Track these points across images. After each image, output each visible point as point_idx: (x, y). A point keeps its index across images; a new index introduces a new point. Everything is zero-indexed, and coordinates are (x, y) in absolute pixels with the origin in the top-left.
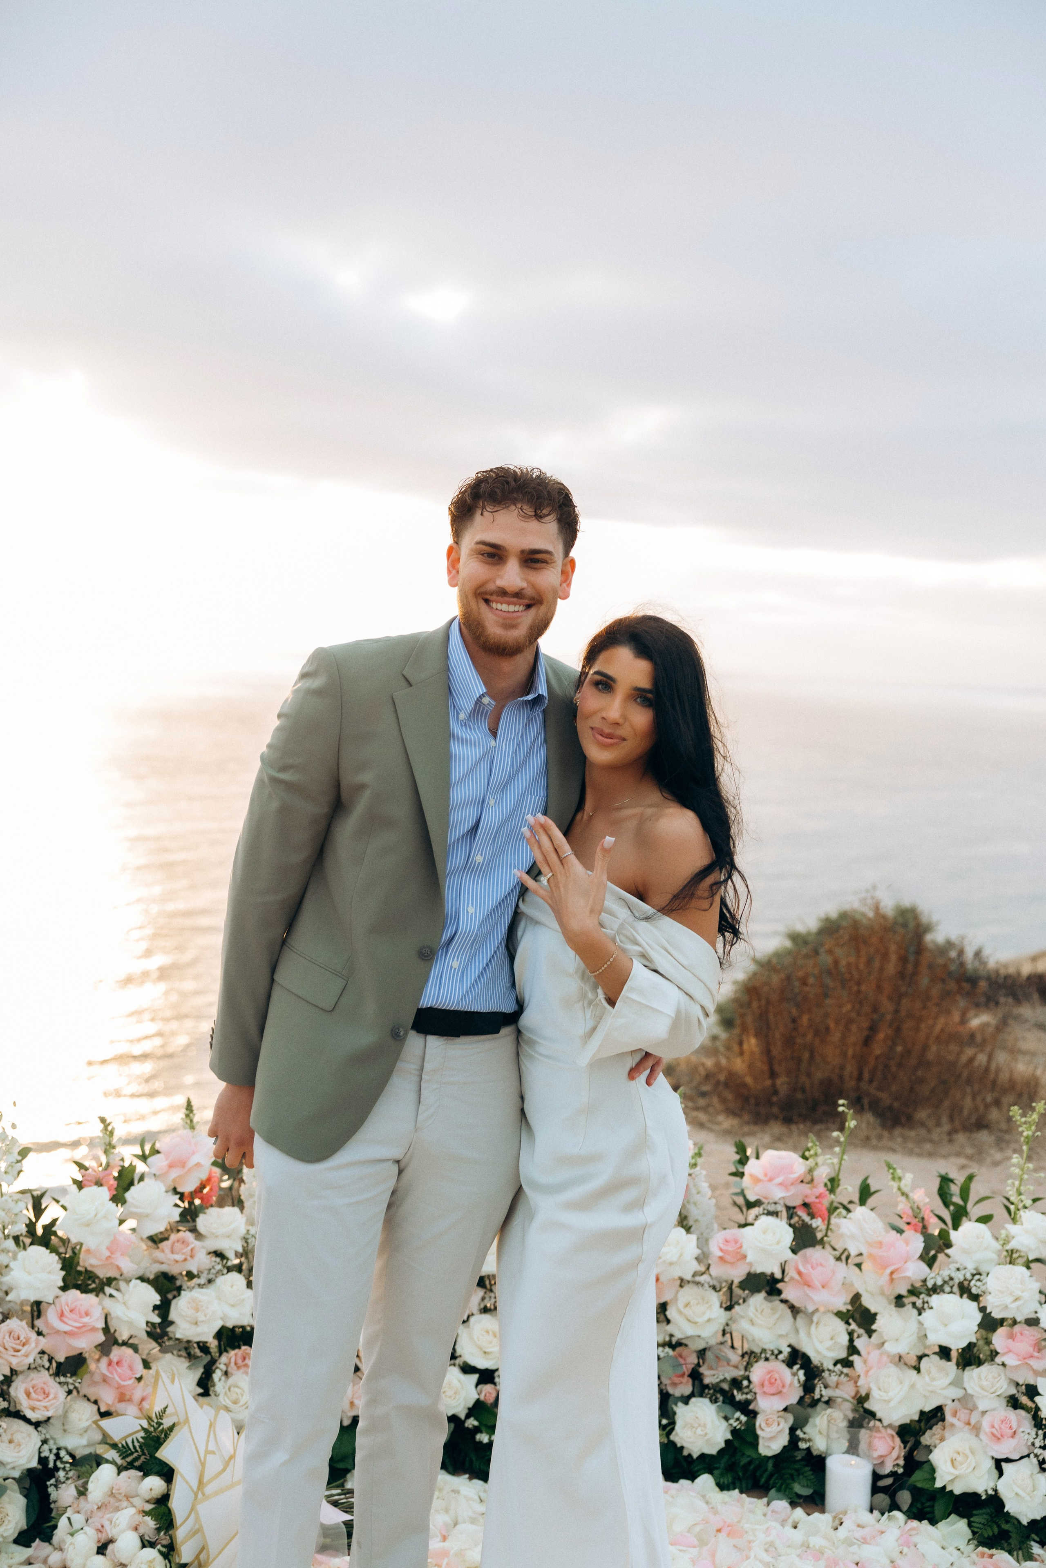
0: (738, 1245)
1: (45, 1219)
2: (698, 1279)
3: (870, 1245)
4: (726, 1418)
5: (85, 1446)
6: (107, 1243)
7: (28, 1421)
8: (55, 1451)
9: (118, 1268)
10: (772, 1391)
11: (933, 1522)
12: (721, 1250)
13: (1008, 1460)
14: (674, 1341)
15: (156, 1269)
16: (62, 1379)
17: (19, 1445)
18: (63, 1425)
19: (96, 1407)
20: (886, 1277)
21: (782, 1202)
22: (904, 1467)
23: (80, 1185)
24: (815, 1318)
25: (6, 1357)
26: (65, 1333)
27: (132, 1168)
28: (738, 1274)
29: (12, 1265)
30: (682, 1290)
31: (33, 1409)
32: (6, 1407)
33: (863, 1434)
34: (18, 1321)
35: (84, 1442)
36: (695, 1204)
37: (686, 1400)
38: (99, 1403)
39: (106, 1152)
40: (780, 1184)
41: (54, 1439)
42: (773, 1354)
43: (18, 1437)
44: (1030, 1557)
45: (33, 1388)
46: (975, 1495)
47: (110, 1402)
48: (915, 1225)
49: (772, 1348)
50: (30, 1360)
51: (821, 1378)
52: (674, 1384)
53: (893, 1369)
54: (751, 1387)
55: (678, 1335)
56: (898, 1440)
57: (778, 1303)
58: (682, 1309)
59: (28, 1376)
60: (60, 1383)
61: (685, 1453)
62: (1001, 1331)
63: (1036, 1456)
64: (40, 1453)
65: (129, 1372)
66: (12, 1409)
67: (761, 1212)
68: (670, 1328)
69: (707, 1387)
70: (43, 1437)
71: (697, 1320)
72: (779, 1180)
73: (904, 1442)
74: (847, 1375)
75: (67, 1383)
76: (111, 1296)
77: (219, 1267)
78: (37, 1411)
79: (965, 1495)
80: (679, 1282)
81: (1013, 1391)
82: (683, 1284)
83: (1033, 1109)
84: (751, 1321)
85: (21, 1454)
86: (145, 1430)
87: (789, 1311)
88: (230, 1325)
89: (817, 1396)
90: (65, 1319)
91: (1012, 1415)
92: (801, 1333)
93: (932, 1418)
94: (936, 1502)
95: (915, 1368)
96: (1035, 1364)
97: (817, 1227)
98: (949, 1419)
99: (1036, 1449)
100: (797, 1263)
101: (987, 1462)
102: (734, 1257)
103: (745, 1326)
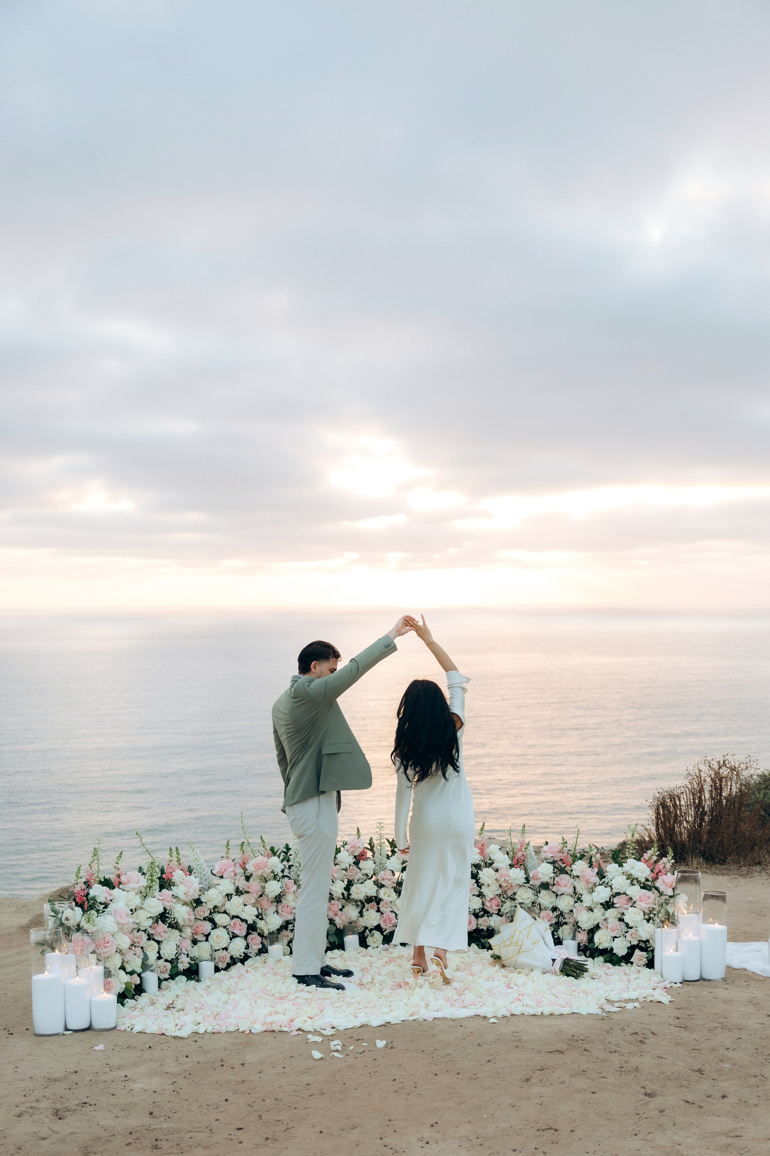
0: (537, 874)
2: (524, 884)
3: (582, 872)
10: (547, 920)
12: (533, 875)
13: (616, 937)
14: (517, 905)
15: (346, 877)
20: (584, 882)
21: (552, 859)
22: (588, 943)
24: (562, 896)
28: (538, 883)
30: (520, 889)
33: (577, 934)
36: (529, 862)
40: (551, 853)
42: (547, 908)
44: (620, 966)
46: (607, 949)
48: (596, 865)
49: (547, 906)
51: (563, 916)
53: (586, 911)
54: (540, 919)
57: (551, 892)
58: (519, 895)
62: (617, 897)
71: (523, 898)
72: (550, 852)
73: (588, 935)
74: (571, 914)
77: (366, 878)
79: (603, 949)
80: (519, 886)
81: (620, 916)
84: (542, 898)
87: (554, 895)
88: (369, 895)
89: (560, 921)
91: (618, 923)
92: (557, 901)
93: (597, 927)
94: (596, 952)
95: (592, 911)
96: (625, 906)
97: (565, 867)
98: (600, 925)
99: (624, 933)
100: (557, 879)
101: (610, 938)
102: (537, 877)
103: (540, 900)
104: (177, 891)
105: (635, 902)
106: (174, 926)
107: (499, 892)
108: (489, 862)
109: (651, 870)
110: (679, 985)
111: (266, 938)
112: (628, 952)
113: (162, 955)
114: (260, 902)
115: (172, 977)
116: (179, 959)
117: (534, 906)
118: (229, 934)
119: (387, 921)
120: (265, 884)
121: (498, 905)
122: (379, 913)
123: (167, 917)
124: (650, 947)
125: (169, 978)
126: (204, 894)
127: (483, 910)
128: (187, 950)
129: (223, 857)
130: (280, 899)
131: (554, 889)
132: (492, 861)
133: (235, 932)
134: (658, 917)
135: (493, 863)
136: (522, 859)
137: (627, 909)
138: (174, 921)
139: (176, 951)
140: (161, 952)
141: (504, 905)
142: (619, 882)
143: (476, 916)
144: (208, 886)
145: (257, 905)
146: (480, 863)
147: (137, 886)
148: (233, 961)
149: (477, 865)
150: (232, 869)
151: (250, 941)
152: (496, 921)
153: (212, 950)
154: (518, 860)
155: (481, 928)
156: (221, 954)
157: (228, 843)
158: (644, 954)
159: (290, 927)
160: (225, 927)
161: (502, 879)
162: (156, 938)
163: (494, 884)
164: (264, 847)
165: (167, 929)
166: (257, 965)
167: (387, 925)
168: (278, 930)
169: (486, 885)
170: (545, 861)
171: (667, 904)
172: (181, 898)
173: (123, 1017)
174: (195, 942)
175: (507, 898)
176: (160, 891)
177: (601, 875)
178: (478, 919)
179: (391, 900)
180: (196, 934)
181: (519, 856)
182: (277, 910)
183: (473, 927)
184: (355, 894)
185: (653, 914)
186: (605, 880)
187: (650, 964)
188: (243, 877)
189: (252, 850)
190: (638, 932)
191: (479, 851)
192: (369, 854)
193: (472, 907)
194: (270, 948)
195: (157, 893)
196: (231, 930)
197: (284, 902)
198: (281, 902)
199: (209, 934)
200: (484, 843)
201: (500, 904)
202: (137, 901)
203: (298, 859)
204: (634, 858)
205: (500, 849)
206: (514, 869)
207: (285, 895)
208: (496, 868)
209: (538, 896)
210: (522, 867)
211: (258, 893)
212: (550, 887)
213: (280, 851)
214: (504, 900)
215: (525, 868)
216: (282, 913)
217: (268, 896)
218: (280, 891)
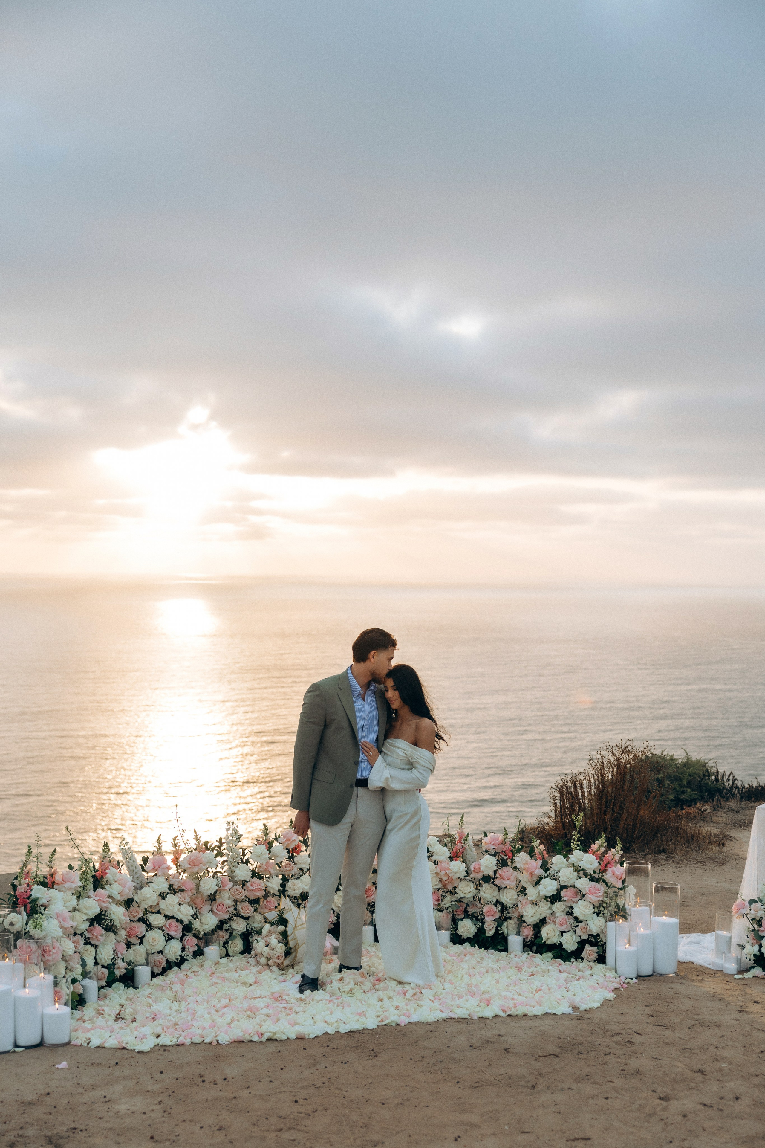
0: (479, 866)
1: (246, 857)
2: (465, 878)
3: (524, 864)
4: (475, 925)
6: (265, 863)
7: (242, 917)
8: (251, 927)
9: (269, 872)
10: (490, 915)
11: (542, 955)
12: (475, 868)
13: (565, 932)
14: (458, 899)
15: (281, 872)
17: (240, 925)
18: (253, 920)
19: (263, 916)
20: (529, 875)
21: (494, 851)
22: (534, 938)
23: (256, 845)
24: (505, 890)
25: (235, 897)
26: (253, 891)
27: (272, 842)
28: (479, 876)
29: (236, 869)
30: (461, 882)
31: (244, 913)
32: (235, 912)
33: (522, 929)
34: (238, 886)
35: (260, 925)
36: (469, 854)
37: (462, 920)
39: (264, 835)
40: (493, 844)
41: (250, 924)
42: (491, 902)
43: (240, 922)
44: (571, 962)
45: (244, 907)
46: (555, 944)
48: (539, 857)
49: (491, 900)
50: (243, 897)
51: (507, 910)
52: (458, 915)
53: (530, 905)
54: (483, 914)
55: (459, 897)
56: (532, 929)
57: (493, 886)
58: (460, 889)
59: (242, 903)
61: (462, 938)
62: (565, 890)
63: (572, 929)
64: (246, 927)
65: (273, 904)
66: (237, 913)
67: (487, 855)
68: (456, 895)
69: (470, 915)
70: (247, 923)
71: (465, 892)
72: (491, 843)
73: (534, 930)
74: (515, 908)
75: (254, 907)
76: (267, 880)
77: (301, 873)
79: (551, 945)
80: (459, 880)
81: (568, 909)
82: (461, 880)
83: (579, 815)
84: (484, 892)
85: (241, 927)
86: (279, 915)
87: (497, 888)
89: (505, 916)
90: (253, 886)
91: (566, 917)
92: (501, 895)
93: (543, 921)
94: (543, 948)
95: (536, 904)
96: (574, 900)
97: (507, 859)
98: (548, 920)
99: (573, 928)
100: (499, 871)
101: (558, 933)
102: (478, 870)
103: (482, 894)
104: (111, 890)
105: (584, 896)
106: (111, 929)
107: (440, 886)
109: (599, 862)
110: (635, 981)
111: (200, 939)
112: (578, 947)
113: (99, 961)
114: (195, 901)
115: (109, 984)
116: (115, 964)
117: (475, 900)
118: (164, 936)
120: (198, 880)
121: (438, 900)
123: (104, 919)
124: (600, 941)
125: (106, 986)
126: (137, 893)
128: (122, 954)
130: (214, 897)
131: (497, 882)
133: (170, 933)
134: (609, 911)
135: (432, 856)
136: (461, 851)
137: (577, 902)
138: (111, 922)
139: (113, 956)
140: (97, 957)
141: (444, 900)
142: (567, 875)
144: (140, 884)
145: (191, 904)
147: (74, 886)
148: (169, 965)
150: (166, 865)
151: (186, 943)
153: (148, 954)
154: (456, 852)
156: (158, 958)
158: (595, 949)
159: (225, 926)
160: (160, 928)
161: (443, 873)
162: (92, 942)
164: (197, 840)
165: (104, 932)
166: (195, 968)
168: (212, 930)
170: (487, 853)
171: (616, 896)
172: (116, 898)
173: (76, 1031)
174: (129, 945)
175: (447, 892)
176: (94, 891)
177: (545, 867)
180: (130, 937)
181: (458, 848)
182: (212, 908)
184: (291, 891)
185: (603, 907)
186: (550, 871)
187: (601, 959)
189: (185, 844)
190: (588, 926)
192: (303, 848)
194: (206, 950)
195: (91, 893)
196: (166, 931)
197: (219, 901)
198: (215, 900)
199: (144, 936)
201: (441, 899)
202: (74, 901)
204: (579, 850)
205: (438, 841)
206: (454, 862)
207: (220, 893)
208: (435, 861)
209: (479, 890)
210: (462, 859)
211: (192, 891)
212: (492, 880)
213: (213, 846)
214: (444, 894)
215: (464, 861)
216: (218, 912)
217: (202, 895)
218: (217, 888)
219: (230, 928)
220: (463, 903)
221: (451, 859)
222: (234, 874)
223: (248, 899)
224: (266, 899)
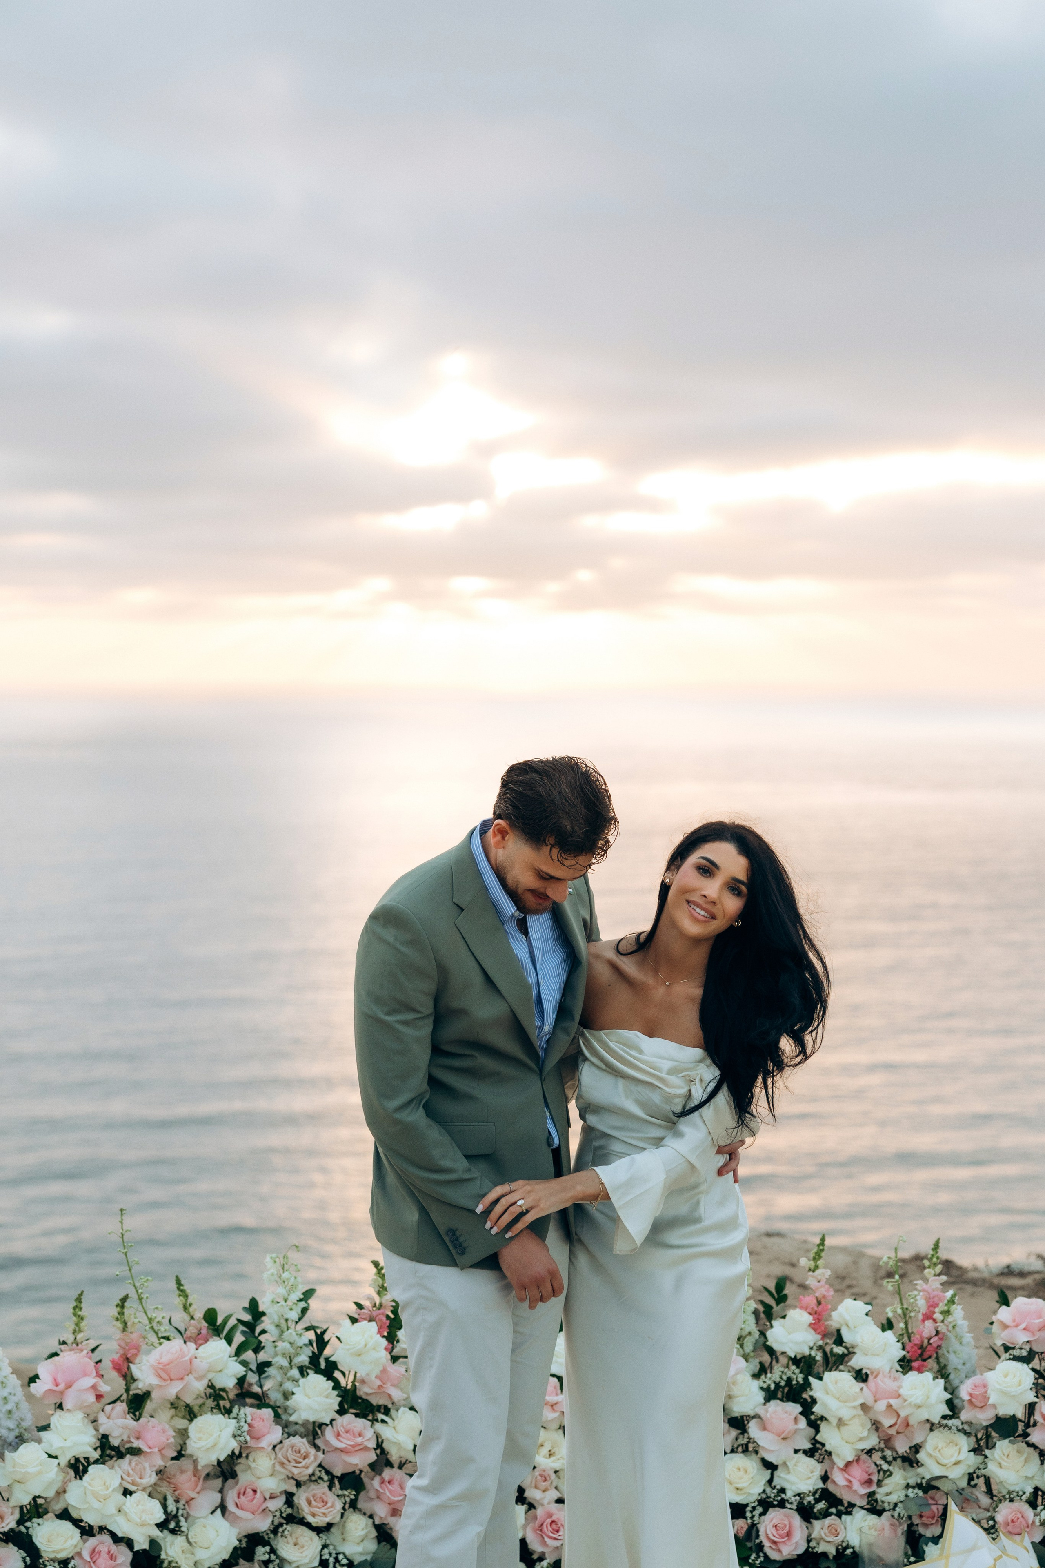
0: (984, 1390)
1: (328, 1353)
2: (945, 1422)
5: (361, 1554)
6: (377, 1371)
7: (309, 1526)
8: (334, 1555)
9: (389, 1396)
12: (971, 1395)
14: (924, 1482)
16: (340, 1492)
17: (302, 1547)
18: (343, 1534)
19: (371, 1521)
21: (1027, 1347)
23: (354, 1319)
25: (289, 1468)
26: (341, 1450)
28: (985, 1418)
29: (295, 1390)
30: (932, 1433)
31: (314, 1515)
32: (291, 1512)
34: (300, 1438)
35: (360, 1549)
36: (955, 1352)
38: (375, 1517)
39: (379, 1293)
40: (1026, 1329)
41: (334, 1546)
42: (1018, 1495)
43: (301, 1541)
45: (313, 1497)
47: (383, 1515)
49: (1017, 1489)
50: (310, 1471)
52: (926, 1525)
54: (997, 1526)
55: (928, 1477)
57: (1024, 1445)
58: (931, 1452)
59: (309, 1487)
60: (338, 1496)
64: (321, 1556)
65: (399, 1489)
66: (296, 1514)
67: (1008, 1358)
68: (920, 1470)
70: (324, 1541)
71: (944, 1461)
72: (1023, 1326)
75: (344, 1496)
76: (383, 1421)
78: (317, 1517)
80: (928, 1426)
82: (933, 1428)
84: (1000, 1464)
85: (304, 1554)
87: (1036, 1455)
90: (340, 1438)
102: (980, 1401)
103: (992, 1469)
107: (873, 1441)
108: (839, 1350)
114: (172, 1481)
117: (975, 1486)
119: (547, 1529)
120: (186, 1422)
121: (869, 1482)
122: (521, 1509)
126: (2, 1459)
127: (825, 1495)
129: (64, 1343)
130: (232, 1468)
131: (1035, 1436)
132: (846, 1348)
135: (851, 1356)
136: (935, 1345)
141: (887, 1481)
143: (806, 1513)
144: (16, 1433)
145: (165, 1489)
146: (813, 1353)
149: (801, 1359)
150: (90, 1381)
152: (863, 1530)
154: (921, 1347)
155: (820, 1549)
157: (79, 1299)
159: (261, 1553)
160: (64, 1563)
161: (881, 1406)
163: (857, 1421)
164: (185, 1308)
167: (544, 1543)
168: (223, 1564)
169: (834, 1422)
170: (1007, 1354)
175: (895, 1459)
178: (810, 1523)
179: (557, 1466)
181: (926, 1334)
182: (223, 1500)
183: (795, 1548)
188: (121, 1407)
189: (150, 1320)
191: (809, 1319)
193: (793, 1488)
197: (244, 1478)
198: (234, 1475)
200: (824, 1297)
201: (875, 1478)
203: (286, 1345)
205: (867, 1314)
206: (912, 1375)
207: (247, 1457)
208: (861, 1370)
209: (986, 1457)
210: (936, 1367)
211: (165, 1452)
212: (1021, 1426)
213: (232, 1322)
214: (885, 1467)
215: (942, 1373)
216: (238, 1512)
217: (195, 1462)
218: (233, 1445)
219: (273, 1557)
220: (938, 1495)
221: (906, 1365)
222: (288, 1403)
223: (328, 1472)
224: (380, 1473)
